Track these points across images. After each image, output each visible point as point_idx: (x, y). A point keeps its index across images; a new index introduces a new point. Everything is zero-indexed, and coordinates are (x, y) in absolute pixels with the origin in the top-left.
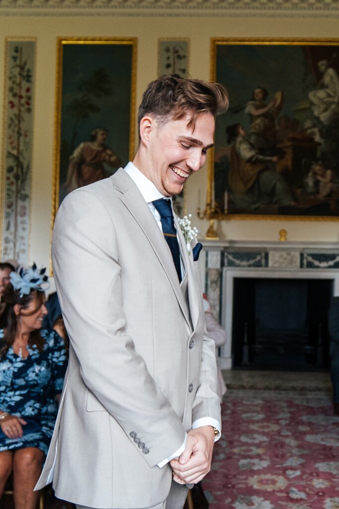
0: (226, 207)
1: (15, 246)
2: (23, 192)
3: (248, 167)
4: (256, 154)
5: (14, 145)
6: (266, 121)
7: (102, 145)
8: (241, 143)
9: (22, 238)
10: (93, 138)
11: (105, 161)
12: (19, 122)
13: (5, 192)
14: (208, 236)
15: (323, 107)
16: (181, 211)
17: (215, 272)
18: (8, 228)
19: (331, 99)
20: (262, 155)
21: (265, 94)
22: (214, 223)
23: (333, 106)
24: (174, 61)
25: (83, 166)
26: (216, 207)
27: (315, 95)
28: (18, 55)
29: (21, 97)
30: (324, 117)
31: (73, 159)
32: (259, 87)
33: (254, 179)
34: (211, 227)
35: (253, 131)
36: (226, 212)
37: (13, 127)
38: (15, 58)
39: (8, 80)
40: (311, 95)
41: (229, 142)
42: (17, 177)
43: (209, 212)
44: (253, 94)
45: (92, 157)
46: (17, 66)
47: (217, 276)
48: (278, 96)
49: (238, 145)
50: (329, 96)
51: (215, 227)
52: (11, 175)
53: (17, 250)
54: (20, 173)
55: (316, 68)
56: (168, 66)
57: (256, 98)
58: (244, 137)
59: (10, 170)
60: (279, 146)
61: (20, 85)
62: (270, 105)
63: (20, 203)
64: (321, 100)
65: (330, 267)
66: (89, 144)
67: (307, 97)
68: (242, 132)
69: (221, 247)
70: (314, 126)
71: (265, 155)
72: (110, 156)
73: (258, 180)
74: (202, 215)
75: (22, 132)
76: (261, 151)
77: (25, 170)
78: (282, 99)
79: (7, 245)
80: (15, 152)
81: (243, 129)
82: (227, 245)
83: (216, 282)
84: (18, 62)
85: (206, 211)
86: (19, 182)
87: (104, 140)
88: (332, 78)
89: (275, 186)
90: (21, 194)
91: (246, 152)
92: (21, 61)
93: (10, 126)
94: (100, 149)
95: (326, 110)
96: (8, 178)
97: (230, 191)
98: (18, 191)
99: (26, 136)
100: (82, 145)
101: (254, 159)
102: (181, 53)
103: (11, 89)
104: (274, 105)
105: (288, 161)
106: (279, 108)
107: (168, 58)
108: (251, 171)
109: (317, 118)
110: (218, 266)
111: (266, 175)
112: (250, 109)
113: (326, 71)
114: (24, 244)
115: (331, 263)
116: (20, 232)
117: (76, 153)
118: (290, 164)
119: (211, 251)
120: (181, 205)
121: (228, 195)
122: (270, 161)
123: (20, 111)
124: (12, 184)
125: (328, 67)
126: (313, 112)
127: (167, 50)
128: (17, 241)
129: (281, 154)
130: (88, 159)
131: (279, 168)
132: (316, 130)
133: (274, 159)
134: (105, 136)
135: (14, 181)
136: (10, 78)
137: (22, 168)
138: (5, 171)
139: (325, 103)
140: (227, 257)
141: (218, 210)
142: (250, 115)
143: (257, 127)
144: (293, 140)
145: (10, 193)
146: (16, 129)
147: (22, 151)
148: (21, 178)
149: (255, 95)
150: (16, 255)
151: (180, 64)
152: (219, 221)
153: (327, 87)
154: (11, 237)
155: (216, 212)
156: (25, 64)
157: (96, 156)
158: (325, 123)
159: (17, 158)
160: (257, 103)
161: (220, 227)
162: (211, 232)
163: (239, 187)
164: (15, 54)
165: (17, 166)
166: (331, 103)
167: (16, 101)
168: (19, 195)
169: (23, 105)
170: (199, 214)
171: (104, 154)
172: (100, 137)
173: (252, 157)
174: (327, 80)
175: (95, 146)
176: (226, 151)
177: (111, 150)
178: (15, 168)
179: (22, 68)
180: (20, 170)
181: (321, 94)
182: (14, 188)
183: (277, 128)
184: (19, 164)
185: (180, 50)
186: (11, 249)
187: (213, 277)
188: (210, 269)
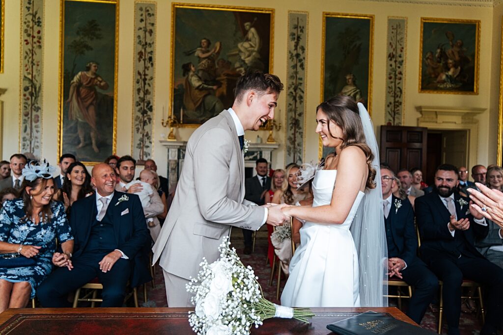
0: (181, 119)
1: (31, 143)
2: (36, 105)
3: (197, 92)
4: (203, 83)
5: (29, 71)
6: (210, 61)
7: (94, 74)
8: (192, 76)
9: (36, 138)
10: (88, 69)
11: (97, 85)
12: (33, 55)
13: (22, 105)
14: (169, 139)
15: (247, 53)
16: (151, 121)
17: (174, 162)
18: (25, 131)
19: (253, 49)
20: (206, 85)
21: (209, 43)
22: (173, 130)
23: (254, 54)
24: (146, 17)
25: (81, 88)
26: (174, 118)
27: (242, 46)
28: (31, 6)
29: (33, 37)
30: (248, 60)
31: (73, 83)
32: (205, 39)
33: (201, 100)
34: (172, 132)
35: (200, 68)
36: (181, 122)
37: (28, 58)
38: (28, 8)
39: (23, 24)
40: (239, 45)
41: (184, 75)
42: (31, 94)
43: (170, 122)
44: (201, 43)
45: (87, 82)
46: (30, 14)
47: (175, 165)
48: (218, 45)
49: (190, 77)
50: (251, 46)
51: (174, 133)
52: (27, 93)
53: (32, 146)
54: (33, 91)
55: (243, 27)
56: (142, 20)
57: (203, 46)
58: (194, 72)
59: (26, 89)
60: (218, 79)
61: (32, 28)
62: (213, 50)
63: (34, 113)
64: (246, 49)
65: (250, 160)
66: (85, 72)
67: (237, 47)
68: (193, 68)
69: (178, 146)
70: (241, 66)
71: (209, 85)
72: (101, 82)
73: (203, 101)
74: (165, 124)
75: (34, 62)
76: (206, 82)
77: (37, 89)
78: (220, 47)
79: (25, 142)
80: (30, 77)
81: (193, 66)
82: (182, 144)
83: (174, 169)
84: (31, 11)
85: (168, 121)
86: (33, 98)
87: (96, 70)
88: (253, 34)
89: (215, 105)
90: (35, 107)
91: (195, 82)
92: (33, 11)
93: (25, 58)
94: (93, 77)
95: (249, 56)
96: (25, 95)
97: (184, 109)
98: (32, 105)
99: (38, 65)
100: (80, 73)
101: (201, 87)
102: (151, 12)
103: (26, 31)
104: (215, 51)
105: (224, 89)
106: (218, 53)
107: (142, 15)
108: (199, 95)
109: (244, 61)
110: (176, 158)
111: (209, 98)
112: (198, 53)
113: (249, 29)
114: (38, 142)
115: (251, 157)
116: (35, 134)
117: (76, 79)
118: (225, 91)
119: (171, 148)
120: (151, 117)
121: (183, 111)
122: (212, 89)
123: (33, 47)
124: (28, 99)
125: (251, 27)
126: (240, 57)
127: (141, 9)
128: (32, 139)
129: (219, 84)
130: (84, 84)
131: (217, 94)
132: (242, 69)
133: (215, 87)
134: (96, 68)
135: (30, 97)
136: (25, 23)
137: (35, 88)
138: (22, 90)
139: (248, 51)
140: (182, 153)
141: (176, 121)
142: (199, 57)
143: (203, 66)
144: (228, 75)
145: (27, 106)
146: (30, 60)
147: (35, 75)
148: (35, 95)
149: (202, 44)
150: (32, 149)
151: (150, 20)
152: (177, 129)
153: (250, 41)
154: (28, 137)
155: (174, 122)
156: (36, 13)
157: (90, 81)
158: (249, 65)
159: (31, 81)
160: (203, 49)
161: (177, 132)
162: (171, 136)
163: (191, 106)
164: (28, 5)
165: (32, 86)
166: (252, 51)
167: (30, 39)
168: (33, 107)
169: (35, 43)
170: (163, 123)
171: (96, 80)
172: (93, 68)
173: (200, 86)
174: (250, 35)
175: (89, 74)
176: (182, 81)
177: (101, 77)
178: (30, 88)
179: (34, 16)
180: (33, 89)
181: (246, 45)
182: (29, 102)
183: (217, 67)
184: (33, 86)
185: (150, 10)
186: (28, 145)
187: (172, 166)
188: (170, 161)
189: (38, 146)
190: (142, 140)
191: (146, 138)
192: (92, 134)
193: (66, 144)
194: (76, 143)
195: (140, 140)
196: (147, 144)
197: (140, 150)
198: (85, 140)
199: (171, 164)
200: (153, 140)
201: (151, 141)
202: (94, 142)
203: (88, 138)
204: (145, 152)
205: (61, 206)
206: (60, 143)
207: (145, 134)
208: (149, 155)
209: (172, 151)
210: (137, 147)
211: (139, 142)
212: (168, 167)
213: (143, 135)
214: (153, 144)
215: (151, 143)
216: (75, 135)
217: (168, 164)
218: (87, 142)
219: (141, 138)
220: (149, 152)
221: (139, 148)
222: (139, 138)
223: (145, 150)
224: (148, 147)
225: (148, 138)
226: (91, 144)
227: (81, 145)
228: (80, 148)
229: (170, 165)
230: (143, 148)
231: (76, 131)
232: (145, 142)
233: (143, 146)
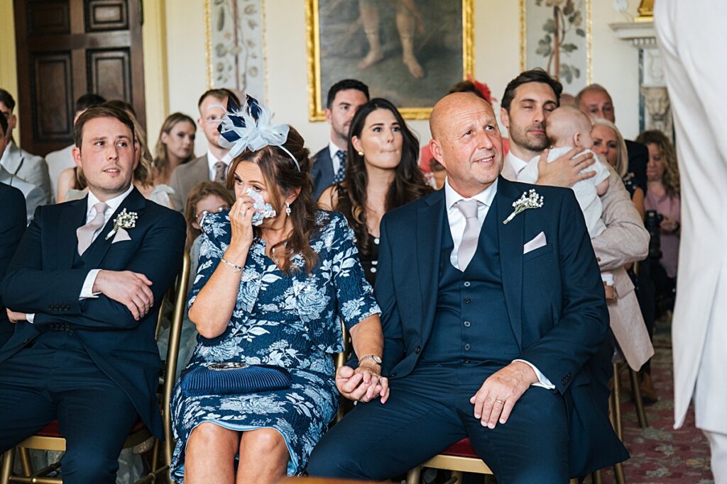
1: (236, 61)
9: (250, 43)
14: (642, 16)
18: (221, 25)
53: (242, 71)
79: (223, 60)
114: (255, 57)
116: (245, 32)
128: (241, 50)
150: (241, 79)
154: (228, 44)
186: (230, 68)
187: (657, 105)
188: (647, 89)
189: (255, 69)
190: (553, 28)
191: (566, 18)
192: (402, 20)
193: (332, 55)
194: (357, 50)
195: (545, 28)
196: (571, 37)
197: (548, 58)
198: (381, 42)
199: (652, 101)
200: (588, 23)
201: (581, 27)
202: (407, 44)
203: (388, 33)
204: (565, 66)
205: (337, 219)
206: (313, 55)
207: (562, 7)
208: (578, 73)
209: (652, 57)
210: (538, 52)
211: (542, 35)
212: (642, 113)
213: (556, 9)
214: (588, 35)
215: (581, 33)
216: (352, 28)
217: (642, 99)
218: (388, 46)
219: (550, 21)
220: (577, 66)
221: (546, 55)
222: (544, 21)
223: (565, 58)
224: (572, 48)
225: (571, 20)
226: (399, 50)
227: (371, 58)
228: (368, 67)
229: (647, 103)
230: (557, 53)
231: (355, 15)
232: (564, 32)
233: (558, 45)
